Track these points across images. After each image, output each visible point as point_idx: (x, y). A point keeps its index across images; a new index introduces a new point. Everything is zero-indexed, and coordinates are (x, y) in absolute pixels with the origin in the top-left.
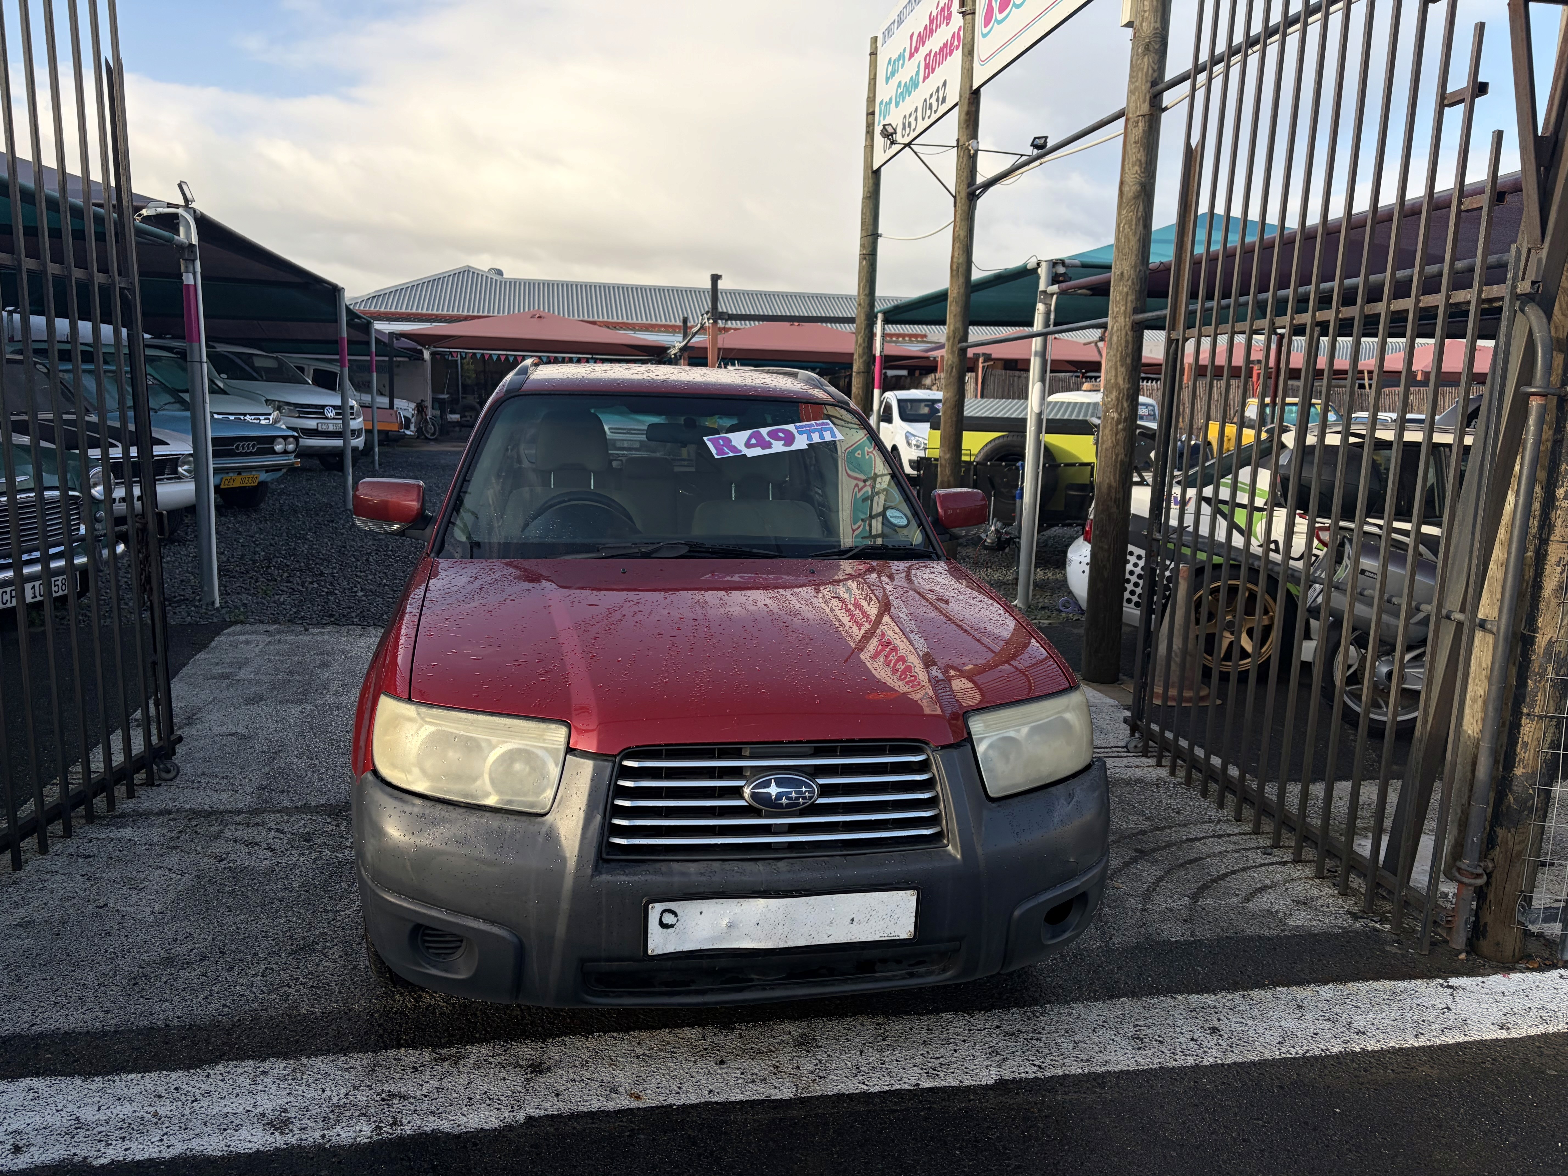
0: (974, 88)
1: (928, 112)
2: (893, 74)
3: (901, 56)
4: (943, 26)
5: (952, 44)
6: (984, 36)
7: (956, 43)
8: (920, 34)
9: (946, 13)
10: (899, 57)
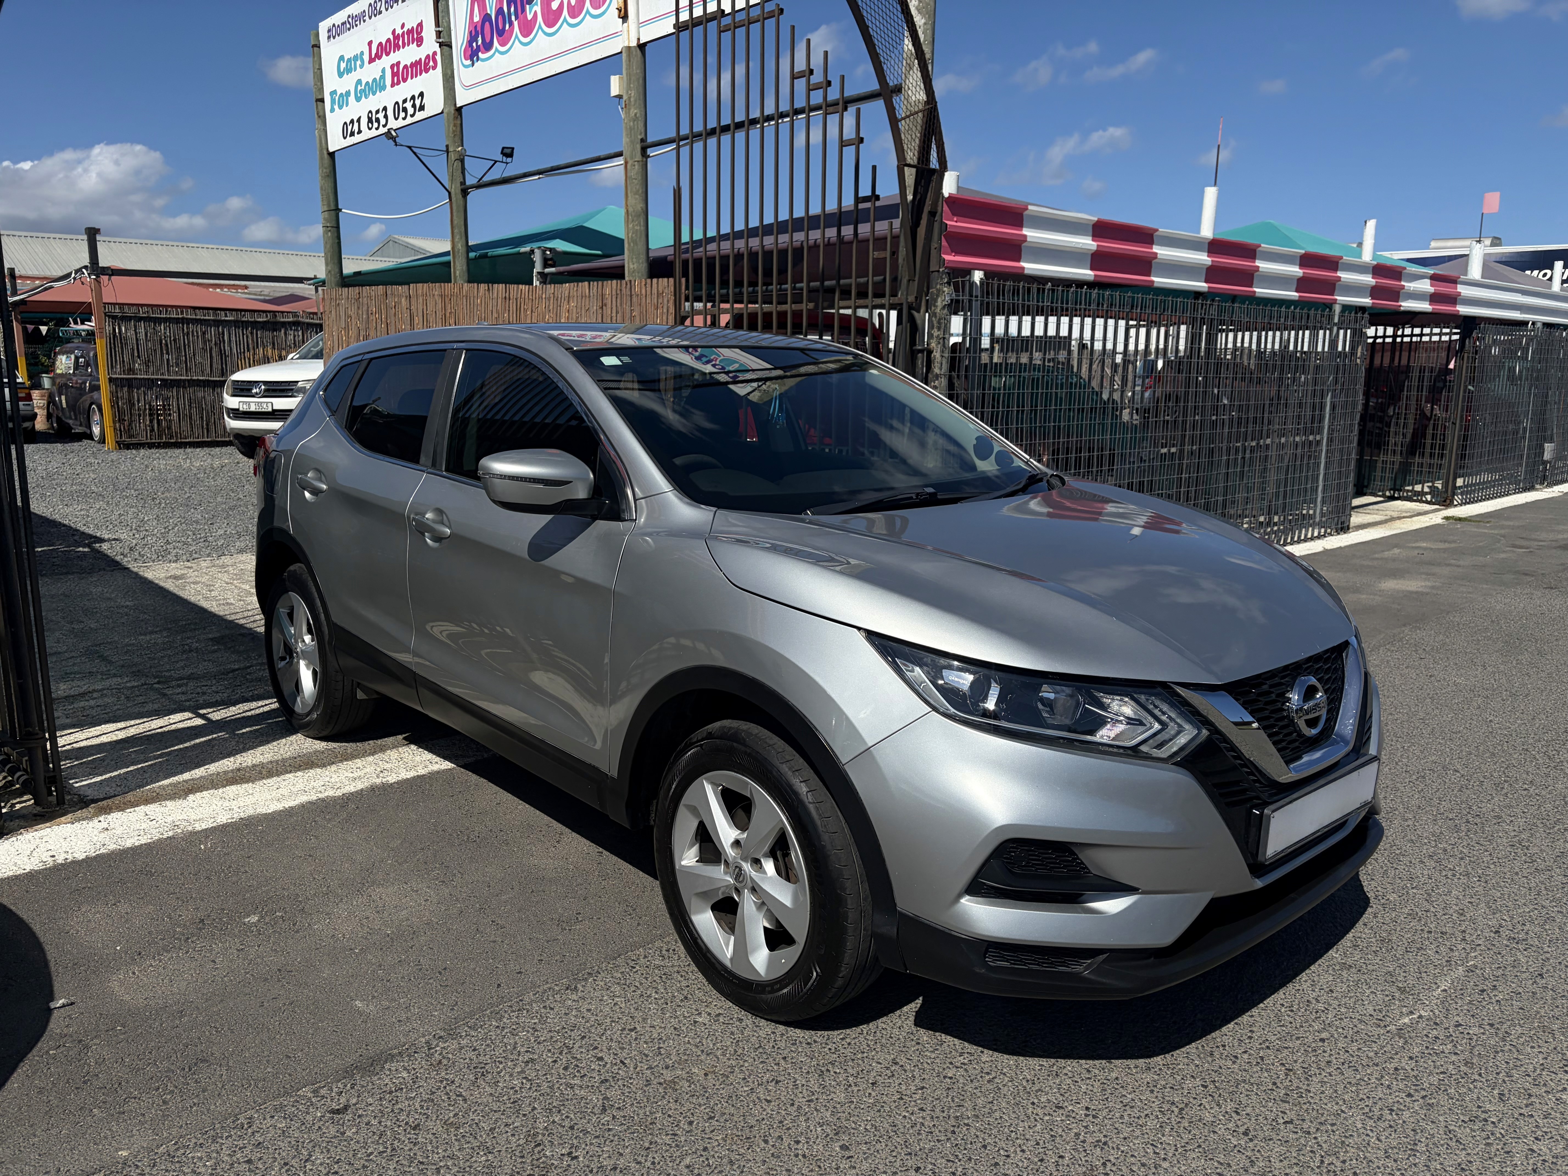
0: (458, 106)
1: (402, 115)
2: (349, 70)
3: (358, 57)
4: (414, 47)
5: (426, 64)
6: (465, 66)
7: (431, 63)
8: (380, 44)
9: (415, 36)
10: (356, 58)
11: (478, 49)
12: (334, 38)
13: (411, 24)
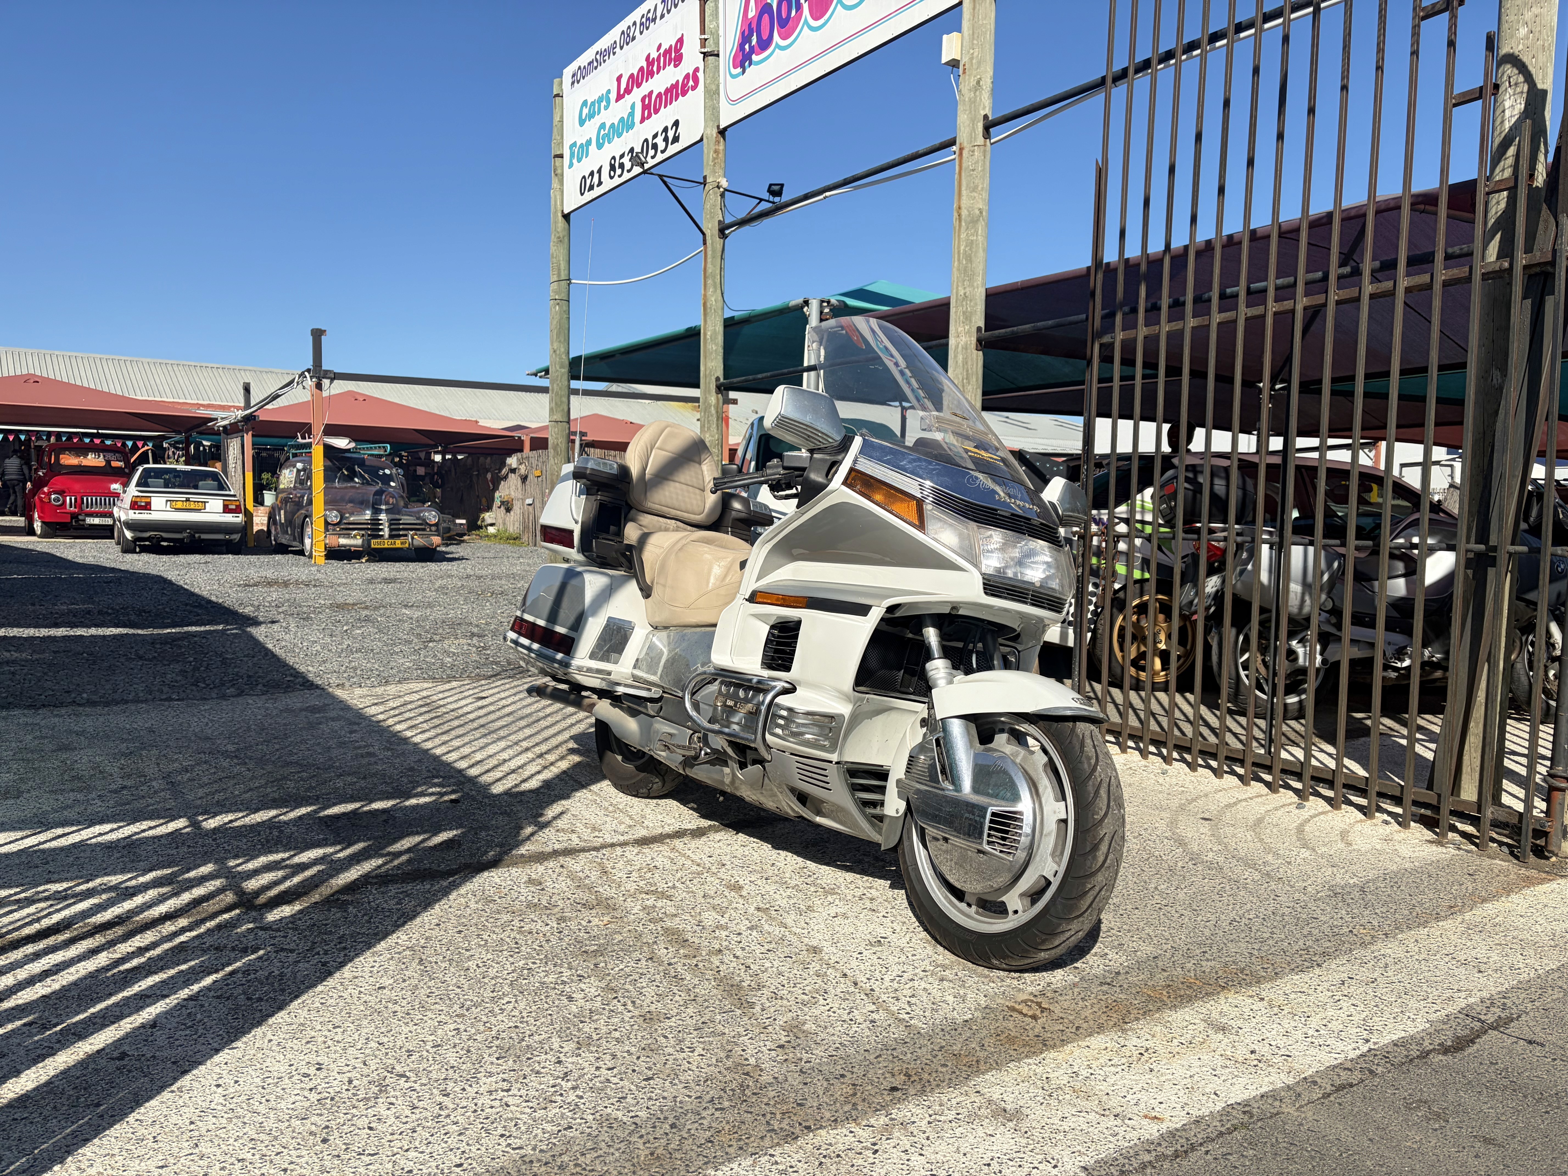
0: (722, 127)
1: (652, 153)
2: (591, 116)
3: (604, 97)
4: (670, 68)
5: (684, 85)
6: (733, 77)
7: (691, 83)
8: (632, 76)
9: (674, 55)
10: (600, 99)
11: (752, 50)
12: (578, 82)
13: (669, 42)
